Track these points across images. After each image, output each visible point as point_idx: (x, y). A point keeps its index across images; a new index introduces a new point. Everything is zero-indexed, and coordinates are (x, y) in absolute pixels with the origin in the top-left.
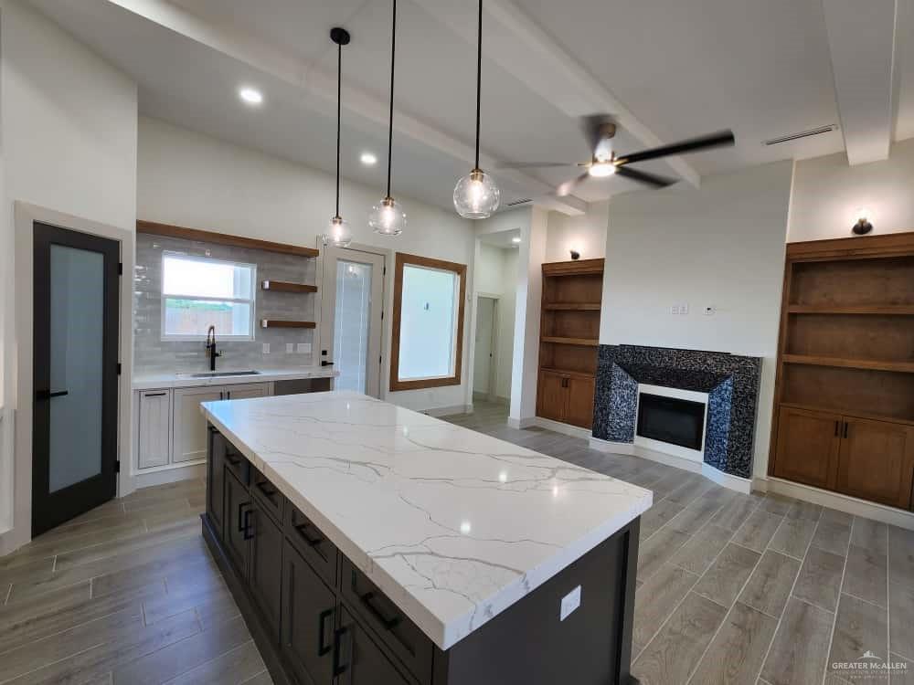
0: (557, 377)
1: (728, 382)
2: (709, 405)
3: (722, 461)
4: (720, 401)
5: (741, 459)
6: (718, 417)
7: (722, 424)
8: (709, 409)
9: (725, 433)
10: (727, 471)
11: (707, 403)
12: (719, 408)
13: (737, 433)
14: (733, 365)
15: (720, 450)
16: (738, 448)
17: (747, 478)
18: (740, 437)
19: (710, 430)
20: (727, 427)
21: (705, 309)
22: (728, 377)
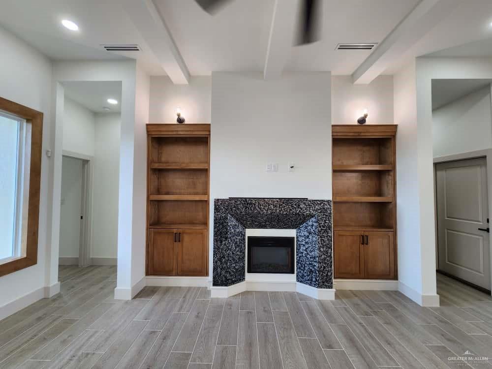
0: (169, 233)
1: (313, 219)
2: (297, 238)
3: (314, 279)
4: (307, 234)
5: (327, 275)
6: (307, 246)
7: (311, 252)
8: (298, 241)
9: (315, 258)
10: (320, 286)
11: (295, 236)
12: (307, 240)
13: (323, 256)
14: (317, 207)
15: (311, 271)
16: (324, 267)
17: (332, 288)
18: (325, 259)
19: (300, 257)
20: (316, 253)
21: (289, 167)
22: (313, 216)
